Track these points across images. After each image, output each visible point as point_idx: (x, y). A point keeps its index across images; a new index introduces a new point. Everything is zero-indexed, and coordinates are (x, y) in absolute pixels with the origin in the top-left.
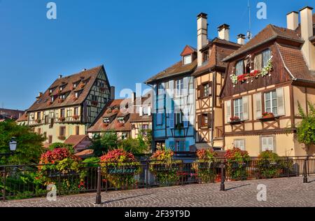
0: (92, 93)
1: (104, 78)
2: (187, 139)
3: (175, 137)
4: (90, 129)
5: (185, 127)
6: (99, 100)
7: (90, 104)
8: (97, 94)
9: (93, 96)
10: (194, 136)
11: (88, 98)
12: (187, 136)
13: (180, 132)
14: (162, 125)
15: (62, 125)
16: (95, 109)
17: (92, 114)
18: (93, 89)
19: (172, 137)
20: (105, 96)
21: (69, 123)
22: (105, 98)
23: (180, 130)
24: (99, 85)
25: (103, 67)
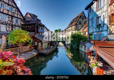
0: (79, 20)
1: (84, 15)
2: (103, 33)
3: (97, 32)
4: (79, 32)
5: (101, 26)
6: (82, 22)
7: (78, 24)
8: (81, 21)
9: (80, 22)
10: (107, 31)
11: (78, 22)
12: (103, 31)
13: (99, 29)
14: (91, 27)
15: (72, 31)
16: (81, 25)
17: (79, 27)
18: (79, 19)
19: (96, 32)
20: (84, 21)
21: (73, 30)
22: (84, 22)
23: (99, 28)
24: (82, 17)
25: (83, 12)
